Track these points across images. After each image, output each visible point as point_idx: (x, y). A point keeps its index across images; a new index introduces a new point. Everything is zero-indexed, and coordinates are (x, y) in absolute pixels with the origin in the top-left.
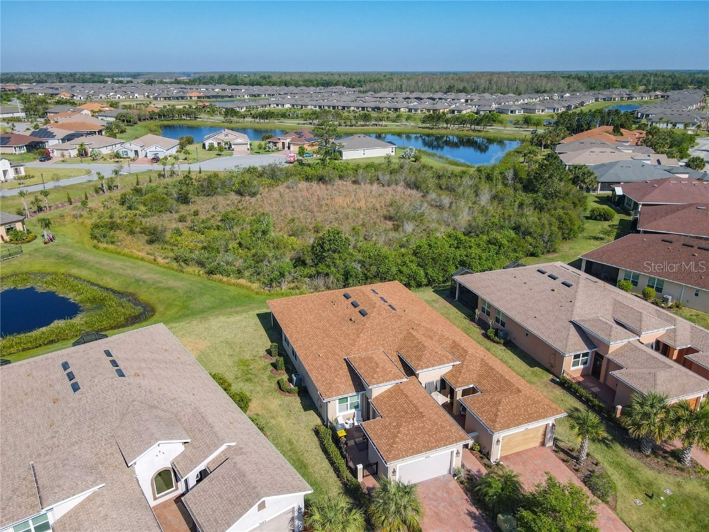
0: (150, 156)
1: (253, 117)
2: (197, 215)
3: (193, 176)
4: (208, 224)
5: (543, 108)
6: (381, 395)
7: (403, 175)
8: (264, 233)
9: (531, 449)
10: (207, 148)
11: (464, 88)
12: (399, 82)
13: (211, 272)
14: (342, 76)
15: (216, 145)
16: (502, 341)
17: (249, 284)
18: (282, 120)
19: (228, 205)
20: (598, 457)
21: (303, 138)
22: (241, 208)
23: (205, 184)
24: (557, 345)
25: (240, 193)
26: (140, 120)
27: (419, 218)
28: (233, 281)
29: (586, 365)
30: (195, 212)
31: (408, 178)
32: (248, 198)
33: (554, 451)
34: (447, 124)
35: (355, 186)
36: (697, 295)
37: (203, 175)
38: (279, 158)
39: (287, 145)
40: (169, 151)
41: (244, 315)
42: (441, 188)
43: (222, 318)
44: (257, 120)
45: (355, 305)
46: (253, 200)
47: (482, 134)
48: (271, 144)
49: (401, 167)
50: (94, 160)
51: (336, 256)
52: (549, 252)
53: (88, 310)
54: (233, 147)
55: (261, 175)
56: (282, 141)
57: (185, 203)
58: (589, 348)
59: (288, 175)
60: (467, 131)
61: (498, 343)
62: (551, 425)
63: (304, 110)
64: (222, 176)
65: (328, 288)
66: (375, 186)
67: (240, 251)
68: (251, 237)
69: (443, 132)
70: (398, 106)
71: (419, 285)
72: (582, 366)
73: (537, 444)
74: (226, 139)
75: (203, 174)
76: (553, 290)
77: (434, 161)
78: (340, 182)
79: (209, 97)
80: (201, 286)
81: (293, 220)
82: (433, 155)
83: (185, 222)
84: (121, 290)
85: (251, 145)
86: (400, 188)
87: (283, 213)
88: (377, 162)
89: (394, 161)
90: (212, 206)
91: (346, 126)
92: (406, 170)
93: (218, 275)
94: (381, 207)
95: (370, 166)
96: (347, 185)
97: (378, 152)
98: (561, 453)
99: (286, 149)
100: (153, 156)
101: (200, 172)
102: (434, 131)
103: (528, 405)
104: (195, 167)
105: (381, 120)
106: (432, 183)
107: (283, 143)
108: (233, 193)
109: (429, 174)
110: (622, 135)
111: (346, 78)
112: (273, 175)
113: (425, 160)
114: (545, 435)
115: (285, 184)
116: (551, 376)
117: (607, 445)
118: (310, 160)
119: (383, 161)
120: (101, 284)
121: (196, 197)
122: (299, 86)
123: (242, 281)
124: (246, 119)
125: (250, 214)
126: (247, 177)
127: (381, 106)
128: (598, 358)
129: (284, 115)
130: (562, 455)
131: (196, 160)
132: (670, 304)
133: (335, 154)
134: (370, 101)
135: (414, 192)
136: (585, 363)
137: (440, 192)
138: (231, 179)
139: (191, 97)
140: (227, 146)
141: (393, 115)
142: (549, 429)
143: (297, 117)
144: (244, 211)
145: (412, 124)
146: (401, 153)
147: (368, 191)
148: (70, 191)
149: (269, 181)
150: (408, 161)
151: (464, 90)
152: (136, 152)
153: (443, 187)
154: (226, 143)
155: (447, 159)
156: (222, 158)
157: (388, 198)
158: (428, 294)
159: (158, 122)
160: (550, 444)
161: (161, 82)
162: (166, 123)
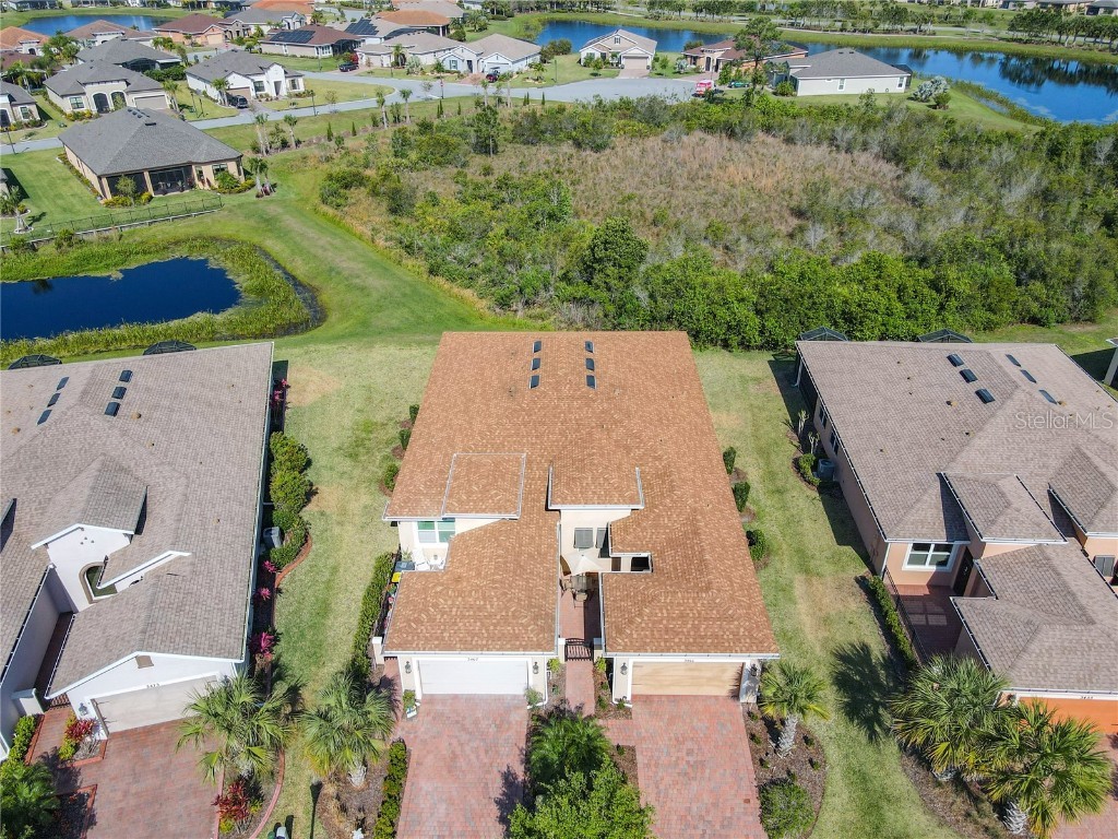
0: (488, 71)
8: (551, 215)
10: (585, 61)
25: (578, 144)
32: (587, 152)
33: (750, 715)
39: (714, 63)
40: (518, 65)
50: (408, 72)
54: (623, 61)
55: (632, 115)
62: (747, 667)
69: (1046, 50)
73: (722, 691)
74: (618, 48)
75: (547, 106)
90: (521, 161)
98: (760, 722)
100: (491, 72)
101: (543, 103)
102: (1028, 48)
108: (568, 143)
114: (739, 681)
130: (759, 725)
131: (554, 82)
140: (614, 60)
142: (745, 673)
152: (470, 63)
154: (614, 56)
156: (597, 80)
160: (749, 699)
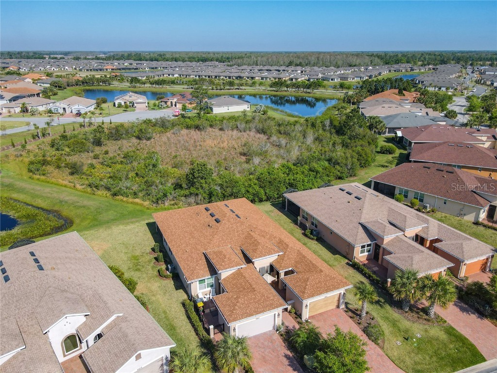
0: (75, 112)
1: (151, 83)
2: (107, 154)
3: (105, 126)
4: (115, 161)
5: (354, 77)
6: (227, 277)
7: (255, 124)
8: (154, 166)
9: (330, 311)
10: (116, 106)
11: (301, 63)
12: (255, 59)
13: (115, 195)
14: (216, 55)
15: (123, 104)
16: (315, 238)
17: (142, 202)
18: (172, 85)
19: (130, 146)
20: (374, 314)
21: (185, 99)
22: (139, 148)
23: (114, 131)
24: (350, 240)
25: (139, 138)
26: (68, 86)
27: (263, 154)
28: (131, 200)
29: (369, 253)
30: (105, 152)
31: (258, 126)
32: (145, 141)
33: (346, 311)
34: (287, 88)
35: (221, 132)
36: (445, 203)
37: (113, 126)
38: (168, 113)
39: (174, 104)
40: (89, 108)
41: (137, 224)
42: (280, 133)
43: (121, 227)
44: (154, 86)
45: (212, 215)
46: (149, 142)
47: (311, 95)
48: (163, 103)
49: (254, 118)
50: (33, 115)
51: (203, 181)
52: (351, 176)
53: (24, 223)
54: (135, 105)
55: (155, 125)
56: (170, 101)
57: (99, 145)
58: (371, 241)
59: (173, 125)
60: (301, 93)
61: (312, 239)
62: (342, 294)
63: (187, 79)
64: (126, 126)
65: (197, 204)
66: (235, 132)
67: (137, 179)
68: (144, 169)
69: (284, 93)
70: (254, 75)
71: (261, 201)
72: (367, 253)
73: (334, 306)
74: (131, 99)
75: (113, 124)
76: (349, 202)
77: (276, 114)
78: (211, 129)
79: (120, 69)
80: (107, 204)
81: (176, 157)
82: (277, 110)
83: (99, 159)
84: (49, 208)
85: (148, 103)
86: (252, 133)
87: (169, 152)
88: (237, 115)
89: (249, 114)
90: (118, 147)
91: (217, 90)
92: (257, 121)
93: (120, 196)
94: (239, 146)
95: (232, 118)
96: (216, 131)
97: (238, 108)
98: (350, 312)
99: (174, 106)
100: (77, 112)
101: (111, 123)
102: (278, 93)
103: (327, 281)
104: (107, 120)
105: (241, 85)
106: (274, 129)
107: (171, 102)
108: (134, 138)
109: (272, 123)
110: (404, 95)
111: (219, 56)
112: (163, 125)
113: (271, 113)
114: (339, 300)
115: (172, 131)
116: (347, 261)
117: (381, 306)
118: (190, 114)
119: (241, 114)
120: (34, 204)
121: (107, 141)
122: (185, 61)
123: (137, 200)
124: (146, 85)
125: (146, 153)
126: (144, 126)
127: (242, 75)
128: (377, 247)
129: (173, 82)
130: (350, 313)
131: (109, 115)
132: (428, 210)
133: (208, 109)
134: (234, 71)
135: (262, 136)
136: (369, 251)
137: (279, 135)
138: (132, 128)
139: (107, 69)
140: (131, 105)
141: (250, 81)
142: (341, 297)
143: (183, 84)
144: (141, 150)
145: (264, 88)
146: (254, 109)
147: (230, 136)
148: (14, 138)
149: (159, 129)
150: (258, 114)
151: (300, 65)
152: (64, 109)
153: (282, 132)
154: (130, 103)
155: (286, 113)
156: (127, 113)
157: (244, 140)
158: (267, 206)
159: (82, 87)
160: (343, 306)
161: (85, 59)
162: (87, 88)
